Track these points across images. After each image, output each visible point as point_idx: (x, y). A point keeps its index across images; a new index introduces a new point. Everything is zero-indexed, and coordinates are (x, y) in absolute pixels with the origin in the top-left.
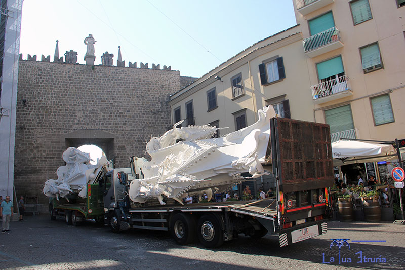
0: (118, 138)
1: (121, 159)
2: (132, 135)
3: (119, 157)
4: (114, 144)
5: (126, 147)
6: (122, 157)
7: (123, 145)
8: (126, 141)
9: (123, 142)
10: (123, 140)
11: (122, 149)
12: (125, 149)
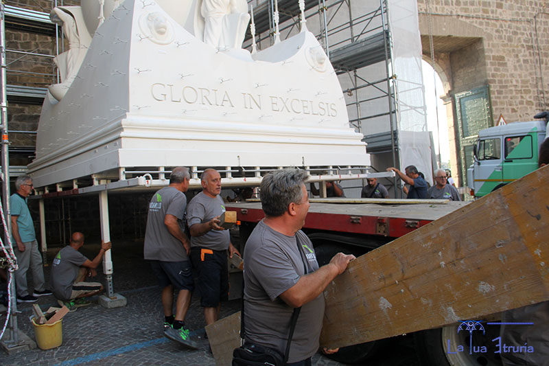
0: (490, 37)
1: (500, 87)
2: (515, 33)
3: (494, 81)
4: (483, 51)
5: (506, 58)
6: (500, 82)
7: (501, 54)
8: (504, 45)
9: (501, 48)
10: (500, 42)
11: (500, 64)
12: (505, 64)
